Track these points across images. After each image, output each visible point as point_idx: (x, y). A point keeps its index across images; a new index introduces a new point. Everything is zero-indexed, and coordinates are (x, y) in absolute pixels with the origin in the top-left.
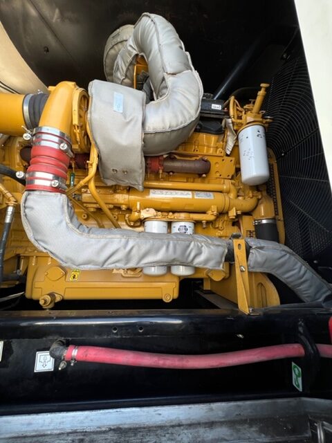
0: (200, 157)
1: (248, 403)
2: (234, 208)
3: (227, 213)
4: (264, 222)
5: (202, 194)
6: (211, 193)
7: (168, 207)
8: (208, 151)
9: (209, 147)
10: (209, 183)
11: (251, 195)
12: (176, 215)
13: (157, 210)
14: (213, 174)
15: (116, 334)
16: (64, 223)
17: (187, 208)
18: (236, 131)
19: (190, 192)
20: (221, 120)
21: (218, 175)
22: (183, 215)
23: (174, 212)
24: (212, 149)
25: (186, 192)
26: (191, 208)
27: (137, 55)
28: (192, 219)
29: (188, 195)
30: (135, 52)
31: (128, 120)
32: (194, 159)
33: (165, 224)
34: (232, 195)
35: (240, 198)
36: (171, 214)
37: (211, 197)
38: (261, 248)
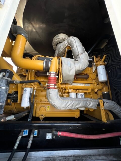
0: (86, 73)
2: (96, 89)
3: (94, 90)
4: (106, 93)
5: (87, 84)
6: (89, 84)
7: (77, 89)
8: (88, 72)
9: (88, 71)
10: (88, 81)
11: (101, 85)
12: (79, 91)
13: (74, 89)
14: (90, 78)
15: (71, 128)
16: (58, 97)
17: (82, 89)
18: (96, 66)
19: (83, 84)
20: (92, 63)
21: (91, 78)
22: (81, 91)
23: (78, 90)
25: (82, 84)
26: (84, 89)
27: (68, 46)
28: (84, 92)
29: (82, 85)
31: (72, 68)
32: (84, 74)
33: (76, 94)
34: (95, 85)
35: (98, 85)
36: (77, 90)
38: (108, 103)
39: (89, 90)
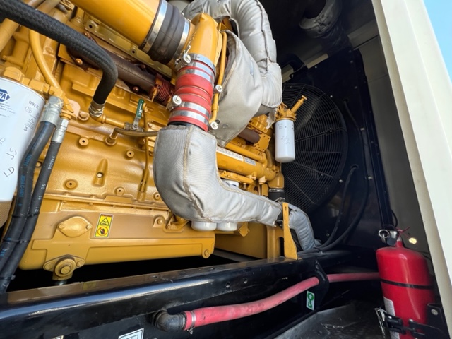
0: (252, 128)
1: (300, 325)
2: (264, 177)
3: (259, 180)
4: (278, 191)
5: (249, 160)
6: (254, 161)
8: (258, 125)
9: (260, 123)
10: (250, 151)
12: (229, 173)
17: (238, 170)
18: (277, 118)
19: (242, 157)
21: (258, 146)
23: (227, 170)
24: (261, 125)
25: (239, 155)
26: (241, 170)
27: (228, 17)
28: (239, 180)
29: (240, 159)
30: (228, 14)
31: (255, 86)
34: (264, 165)
35: (268, 169)
36: (225, 172)
37: (254, 164)
39: (251, 176)
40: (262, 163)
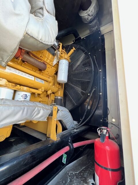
3: (47, 92)
5: (39, 80)
6: (43, 81)
7: (18, 82)
10: (42, 75)
12: (22, 87)
13: (9, 81)
18: (59, 58)
20: (55, 50)
21: (47, 73)
23: (20, 85)
24: (49, 60)
25: (31, 76)
26: (32, 86)
28: (31, 91)
35: (53, 86)
39: (40, 90)
40: (50, 83)
